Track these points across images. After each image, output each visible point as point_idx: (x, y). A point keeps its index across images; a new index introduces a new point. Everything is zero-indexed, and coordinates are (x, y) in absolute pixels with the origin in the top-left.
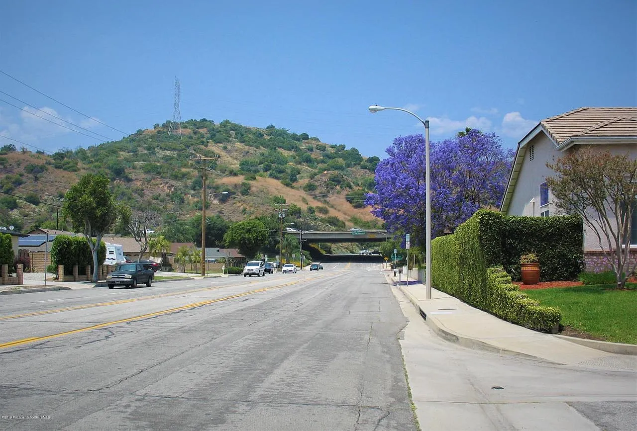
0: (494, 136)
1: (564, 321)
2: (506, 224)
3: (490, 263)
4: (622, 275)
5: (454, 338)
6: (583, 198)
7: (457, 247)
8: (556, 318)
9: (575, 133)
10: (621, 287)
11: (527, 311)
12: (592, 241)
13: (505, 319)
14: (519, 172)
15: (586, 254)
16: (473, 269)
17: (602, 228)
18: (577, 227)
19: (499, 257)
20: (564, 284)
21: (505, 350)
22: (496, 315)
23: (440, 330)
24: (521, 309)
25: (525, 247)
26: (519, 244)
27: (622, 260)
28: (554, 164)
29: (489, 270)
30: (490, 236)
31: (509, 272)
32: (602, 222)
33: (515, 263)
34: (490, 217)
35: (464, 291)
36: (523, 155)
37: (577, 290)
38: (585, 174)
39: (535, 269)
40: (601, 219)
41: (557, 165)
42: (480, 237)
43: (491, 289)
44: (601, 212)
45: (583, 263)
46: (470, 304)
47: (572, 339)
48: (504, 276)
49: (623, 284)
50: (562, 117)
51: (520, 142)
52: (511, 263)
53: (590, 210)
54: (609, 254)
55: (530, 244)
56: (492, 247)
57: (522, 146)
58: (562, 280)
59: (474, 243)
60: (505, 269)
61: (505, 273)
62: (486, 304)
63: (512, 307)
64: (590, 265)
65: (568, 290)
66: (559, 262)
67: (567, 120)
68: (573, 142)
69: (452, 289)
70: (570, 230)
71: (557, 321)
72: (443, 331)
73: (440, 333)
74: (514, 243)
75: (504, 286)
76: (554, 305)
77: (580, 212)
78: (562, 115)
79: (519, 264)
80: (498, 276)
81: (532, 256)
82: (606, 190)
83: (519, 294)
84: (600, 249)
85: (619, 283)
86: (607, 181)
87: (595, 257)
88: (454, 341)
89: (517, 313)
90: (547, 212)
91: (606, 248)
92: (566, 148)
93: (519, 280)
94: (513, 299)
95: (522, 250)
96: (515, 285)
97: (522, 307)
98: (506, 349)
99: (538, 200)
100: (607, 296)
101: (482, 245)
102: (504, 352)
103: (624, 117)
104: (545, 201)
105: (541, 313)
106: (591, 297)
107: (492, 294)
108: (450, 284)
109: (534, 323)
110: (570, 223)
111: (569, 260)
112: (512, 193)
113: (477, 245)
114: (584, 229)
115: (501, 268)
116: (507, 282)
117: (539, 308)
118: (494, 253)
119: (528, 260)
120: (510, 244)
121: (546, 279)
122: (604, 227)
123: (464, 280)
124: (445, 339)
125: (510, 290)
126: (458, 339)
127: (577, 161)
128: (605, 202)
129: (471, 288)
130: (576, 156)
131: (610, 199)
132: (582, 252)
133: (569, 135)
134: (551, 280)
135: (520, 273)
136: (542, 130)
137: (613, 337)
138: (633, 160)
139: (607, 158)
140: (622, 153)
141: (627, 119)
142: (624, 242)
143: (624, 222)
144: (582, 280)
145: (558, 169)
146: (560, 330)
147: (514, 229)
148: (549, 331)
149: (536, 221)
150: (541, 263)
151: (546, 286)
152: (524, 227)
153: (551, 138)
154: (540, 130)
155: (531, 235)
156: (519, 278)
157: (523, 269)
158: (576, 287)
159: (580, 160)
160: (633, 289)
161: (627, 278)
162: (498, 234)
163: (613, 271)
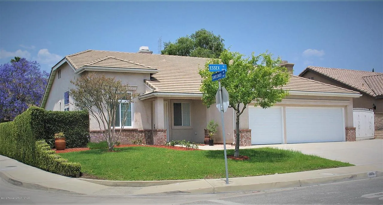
0: (36, 63)
1: (82, 171)
2: (46, 115)
3: (37, 138)
4: (111, 144)
5: (20, 183)
6: (90, 101)
7: (16, 129)
8: (78, 169)
9: (86, 64)
10: (111, 150)
11: (61, 165)
12: (94, 125)
13: (48, 171)
14: (52, 85)
15: (91, 133)
16: (26, 142)
17: (100, 118)
18: (86, 117)
19: (43, 135)
20: (79, 150)
21: (51, 189)
22: (42, 169)
23: (10, 179)
24: (58, 164)
25: (57, 129)
26: (53, 126)
27: (111, 136)
28: (75, 81)
29: (37, 142)
30: (38, 123)
31: (48, 143)
32: (101, 115)
33: (51, 138)
34: (38, 111)
35: (20, 155)
36: (54, 75)
37: (87, 153)
38: (92, 88)
39: (63, 141)
40: (100, 112)
41: (77, 82)
42: (31, 123)
43: (38, 153)
44: (100, 109)
45: (89, 137)
46: (24, 163)
47: (88, 180)
48: (46, 146)
49: (112, 148)
50: (77, 55)
51: (53, 67)
52: (49, 138)
53: (94, 108)
54: (104, 132)
55: (60, 126)
56: (38, 129)
57: (54, 70)
58: (78, 147)
59: (27, 127)
60: (46, 141)
61: (47, 144)
62: (35, 162)
63: (52, 163)
64: (93, 138)
65: (82, 153)
66: (76, 137)
67: (80, 56)
68: (84, 69)
69: (12, 154)
70: (82, 119)
71: (79, 170)
72: (12, 180)
73: (10, 181)
74: (51, 126)
75: (47, 151)
76: (77, 161)
77: (89, 109)
78: (77, 54)
79: (53, 139)
80: (42, 145)
81: (61, 134)
82: (102, 97)
83: (56, 156)
84: (99, 129)
85: (110, 148)
86: (103, 92)
87: (96, 134)
88: (19, 185)
89: (55, 167)
90: (68, 109)
91: (103, 129)
92: (80, 73)
93: (54, 148)
94: (53, 159)
95: (55, 130)
96: (53, 151)
97: (58, 163)
98: (52, 187)
99: (63, 101)
100: (104, 155)
101: (33, 128)
102: (50, 189)
103: (111, 57)
104: (67, 102)
105: (69, 166)
106: (95, 156)
107: (39, 157)
108: (11, 151)
109: (66, 172)
110: (82, 115)
111: (82, 136)
112: (47, 97)
113: (29, 128)
114: (90, 118)
115: (44, 141)
116: (48, 149)
117: (68, 163)
118: (40, 132)
119: (59, 136)
120: (49, 127)
121: (69, 147)
122: (101, 117)
123: (20, 149)
124: (13, 184)
125: (51, 153)
126: (22, 184)
127: (88, 81)
128: (102, 104)
129: (25, 154)
130: (87, 77)
131: (104, 102)
132: (89, 131)
133: (82, 65)
134: (72, 147)
135: (54, 144)
136: (66, 62)
137: (110, 178)
138: (117, 81)
139: (103, 79)
140: (111, 77)
141: (113, 58)
142: (112, 126)
143: (112, 115)
144: (89, 147)
145: (77, 84)
146: (81, 175)
147: (50, 118)
148: (74, 176)
149: (63, 114)
150: (67, 138)
151: (69, 151)
152: (56, 117)
153: (71, 67)
154: (65, 61)
155: (61, 122)
156: (54, 146)
157: (56, 141)
158: (86, 151)
159: (89, 80)
160: (117, 151)
161: (114, 145)
162: (42, 121)
163: (106, 142)
